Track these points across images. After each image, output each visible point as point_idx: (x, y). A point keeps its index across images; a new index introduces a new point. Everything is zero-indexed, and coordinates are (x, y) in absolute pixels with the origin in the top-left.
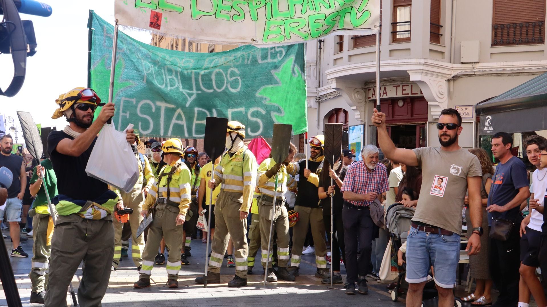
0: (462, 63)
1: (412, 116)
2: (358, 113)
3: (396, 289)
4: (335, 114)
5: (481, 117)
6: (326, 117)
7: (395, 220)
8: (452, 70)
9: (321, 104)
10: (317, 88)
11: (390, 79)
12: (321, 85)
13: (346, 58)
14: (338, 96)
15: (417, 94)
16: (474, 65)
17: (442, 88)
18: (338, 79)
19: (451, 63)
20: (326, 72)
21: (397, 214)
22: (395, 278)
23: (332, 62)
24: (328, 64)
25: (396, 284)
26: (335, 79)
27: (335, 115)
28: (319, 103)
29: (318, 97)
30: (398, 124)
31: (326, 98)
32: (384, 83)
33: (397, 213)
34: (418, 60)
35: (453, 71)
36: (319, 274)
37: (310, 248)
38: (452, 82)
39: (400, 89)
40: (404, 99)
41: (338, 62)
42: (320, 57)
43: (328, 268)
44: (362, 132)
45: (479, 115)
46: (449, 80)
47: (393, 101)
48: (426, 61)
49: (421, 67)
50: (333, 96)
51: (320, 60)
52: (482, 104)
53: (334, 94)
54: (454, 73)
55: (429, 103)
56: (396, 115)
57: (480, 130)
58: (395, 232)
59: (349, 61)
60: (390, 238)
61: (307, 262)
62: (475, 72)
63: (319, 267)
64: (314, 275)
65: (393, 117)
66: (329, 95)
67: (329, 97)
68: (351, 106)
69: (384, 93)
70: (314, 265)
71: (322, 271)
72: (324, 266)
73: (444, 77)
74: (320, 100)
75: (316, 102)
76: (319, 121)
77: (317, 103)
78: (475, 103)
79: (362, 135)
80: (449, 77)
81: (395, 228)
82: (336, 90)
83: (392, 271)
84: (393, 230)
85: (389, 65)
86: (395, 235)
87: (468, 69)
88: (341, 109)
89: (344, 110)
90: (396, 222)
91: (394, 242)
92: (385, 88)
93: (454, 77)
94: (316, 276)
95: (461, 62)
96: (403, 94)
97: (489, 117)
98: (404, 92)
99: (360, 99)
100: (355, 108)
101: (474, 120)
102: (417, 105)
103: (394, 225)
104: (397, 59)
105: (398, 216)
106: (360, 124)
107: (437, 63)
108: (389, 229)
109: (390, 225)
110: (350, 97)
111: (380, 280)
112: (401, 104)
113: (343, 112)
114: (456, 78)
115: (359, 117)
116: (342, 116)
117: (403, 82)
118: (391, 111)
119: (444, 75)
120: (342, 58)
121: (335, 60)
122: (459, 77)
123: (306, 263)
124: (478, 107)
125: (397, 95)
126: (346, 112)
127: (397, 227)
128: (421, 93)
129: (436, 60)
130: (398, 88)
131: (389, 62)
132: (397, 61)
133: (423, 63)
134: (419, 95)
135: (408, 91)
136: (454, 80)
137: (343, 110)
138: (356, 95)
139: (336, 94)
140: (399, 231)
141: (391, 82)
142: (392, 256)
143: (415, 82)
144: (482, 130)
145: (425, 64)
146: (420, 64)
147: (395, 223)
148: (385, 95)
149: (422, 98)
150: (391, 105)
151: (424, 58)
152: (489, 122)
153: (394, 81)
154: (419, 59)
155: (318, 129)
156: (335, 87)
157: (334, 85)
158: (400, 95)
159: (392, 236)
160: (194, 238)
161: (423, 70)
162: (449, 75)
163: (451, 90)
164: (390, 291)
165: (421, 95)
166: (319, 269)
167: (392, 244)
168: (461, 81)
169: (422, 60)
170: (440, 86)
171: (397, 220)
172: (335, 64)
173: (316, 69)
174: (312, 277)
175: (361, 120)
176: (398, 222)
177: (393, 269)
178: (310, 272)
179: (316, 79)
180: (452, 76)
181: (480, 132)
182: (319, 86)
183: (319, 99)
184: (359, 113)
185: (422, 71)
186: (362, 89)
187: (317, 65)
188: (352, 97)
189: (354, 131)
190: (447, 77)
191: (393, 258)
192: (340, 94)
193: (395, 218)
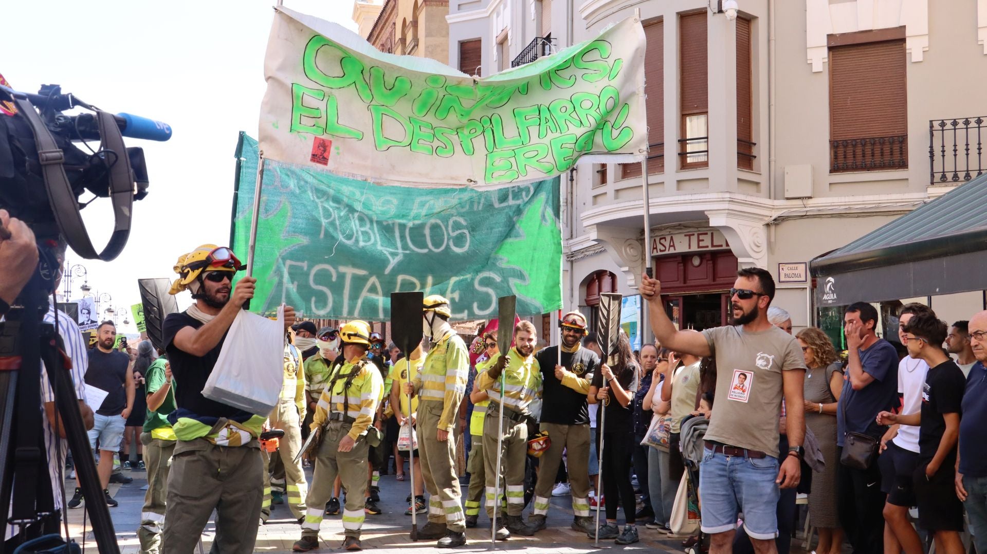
0: (788, 199)
1: (714, 280)
2: (631, 277)
3: (696, 546)
4: (597, 278)
5: (818, 279)
6: (582, 284)
7: (691, 440)
8: (773, 209)
9: (574, 264)
10: (567, 240)
11: (680, 225)
12: (574, 236)
13: (611, 193)
14: (601, 252)
15: (721, 246)
16: (805, 201)
17: (757, 237)
18: (600, 226)
19: (770, 198)
20: (582, 215)
21: (695, 430)
22: (694, 529)
23: (590, 200)
24: (584, 204)
25: (696, 538)
26: (595, 226)
27: (597, 281)
28: (572, 262)
29: (570, 253)
30: (693, 293)
31: (582, 256)
32: (668, 230)
33: (694, 428)
34: (720, 195)
35: (773, 211)
36: (578, 525)
37: (562, 485)
38: (773, 228)
39: (694, 240)
40: (701, 255)
41: (600, 199)
42: (572, 193)
43: (591, 515)
44: (639, 305)
45: (816, 277)
46: (768, 225)
47: (686, 258)
48: (733, 196)
49: (726, 206)
50: (593, 252)
51: (572, 198)
52: (820, 259)
53: (594, 249)
54: (775, 214)
55: (740, 260)
56: (689, 279)
57: (817, 299)
58: (693, 457)
59: (616, 197)
60: (686, 468)
61: (558, 507)
62: (807, 211)
63: (577, 514)
64: (570, 527)
65: (685, 282)
66: (587, 251)
67: (587, 253)
68: (621, 266)
69: (670, 246)
70: (571, 512)
71: (582, 520)
72: (585, 513)
73: (761, 220)
74: (573, 259)
75: (567, 261)
76: (572, 290)
77: (569, 264)
78: (808, 259)
79: (639, 311)
80: (767, 220)
81: (692, 452)
82: (596, 243)
83: (689, 518)
84: (690, 455)
85: (678, 204)
86: (692, 462)
87: (796, 207)
88: (606, 271)
89: (610, 272)
90: (694, 442)
91: (690, 472)
92: (672, 239)
93: (775, 220)
94: (574, 529)
95: (786, 196)
96: (699, 247)
97: (831, 279)
98: (702, 244)
99: (633, 256)
100: (626, 269)
101: (808, 285)
102: (722, 264)
103: (690, 447)
104: (689, 194)
105: (697, 433)
106: (635, 293)
107: (749, 199)
108: (684, 454)
109: (685, 448)
110: (620, 253)
111: (671, 533)
112: (696, 261)
113: (609, 276)
114: (778, 221)
115: (633, 283)
116: (607, 281)
117: (699, 229)
118: (682, 273)
119: (760, 217)
120: (605, 193)
121: (595, 197)
122: (784, 219)
123: (557, 509)
124: (813, 265)
125: (690, 248)
126: (613, 276)
127: (695, 450)
128: (727, 245)
129: (748, 195)
130: (692, 237)
131: (676, 198)
132: (688, 197)
133: (729, 199)
134: (724, 247)
135: (706, 242)
136: (776, 225)
137: (608, 273)
138: (628, 249)
139: (598, 249)
140: (699, 457)
141: (681, 229)
142: (688, 496)
143: (717, 229)
144: (820, 300)
145: (731, 201)
146: (723, 201)
147: (692, 444)
148: (672, 249)
149: (728, 253)
150: (682, 264)
151: (730, 192)
152: (830, 287)
153: (686, 227)
154: (722, 194)
155: (572, 302)
156: (596, 238)
157: (594, 235)
158: (694, 248)
159: (687, 465)
160: (383, 473)
161: (728, 209)
162: (767, 216)
163: (773, 240)
164: (686, 550)
165: (727, 248)
166: (577, 518)
167: (688, 477)
168: (785, 227)
169: (727, 196)
170: (755, 233)
171: (695, 440)
172: (594, 203)
173: (565, 211)
174: (566, 529)
175: (636, 287)
176: (697, 443)
177: (691, 516)
178: (563, 523)
179: (567, 226)
180: (773, 218)
181: (817, 303)
182: (572, 237)
183: (572, 257)
184: (633, 277)
185: (727, 211)
186: (637, 240)
187: (567, 205)
188: (622, 253)
189: (627, 304)
190: (765, 220)
191: (690, 498)
192: (603, 249)
193: (692, 436)
